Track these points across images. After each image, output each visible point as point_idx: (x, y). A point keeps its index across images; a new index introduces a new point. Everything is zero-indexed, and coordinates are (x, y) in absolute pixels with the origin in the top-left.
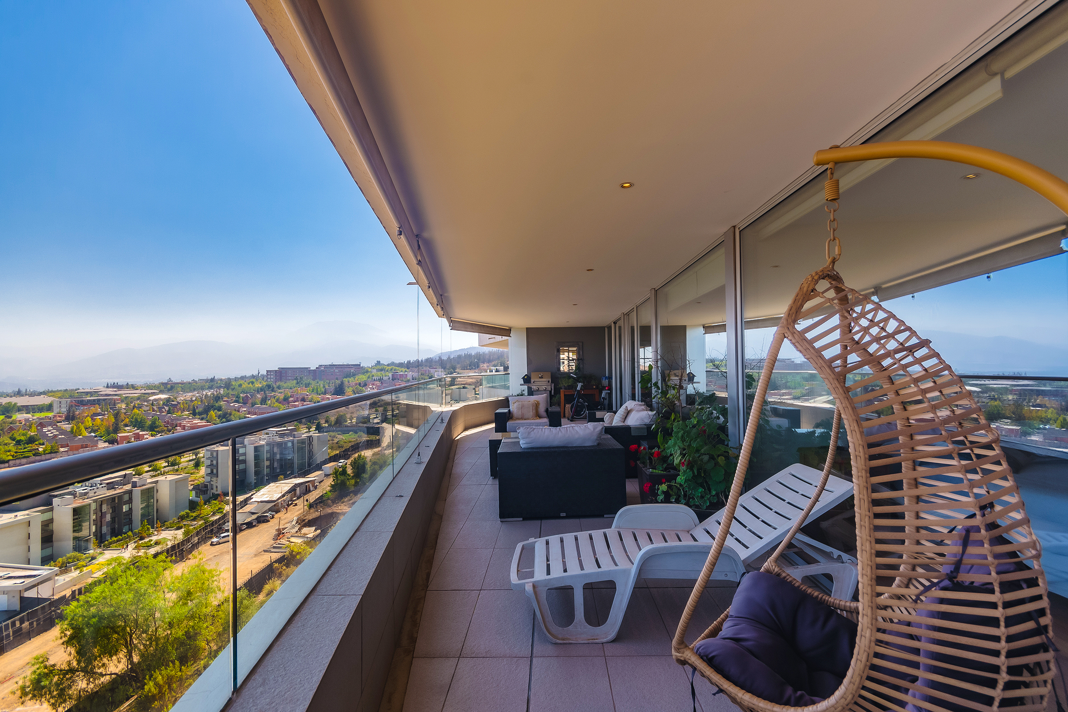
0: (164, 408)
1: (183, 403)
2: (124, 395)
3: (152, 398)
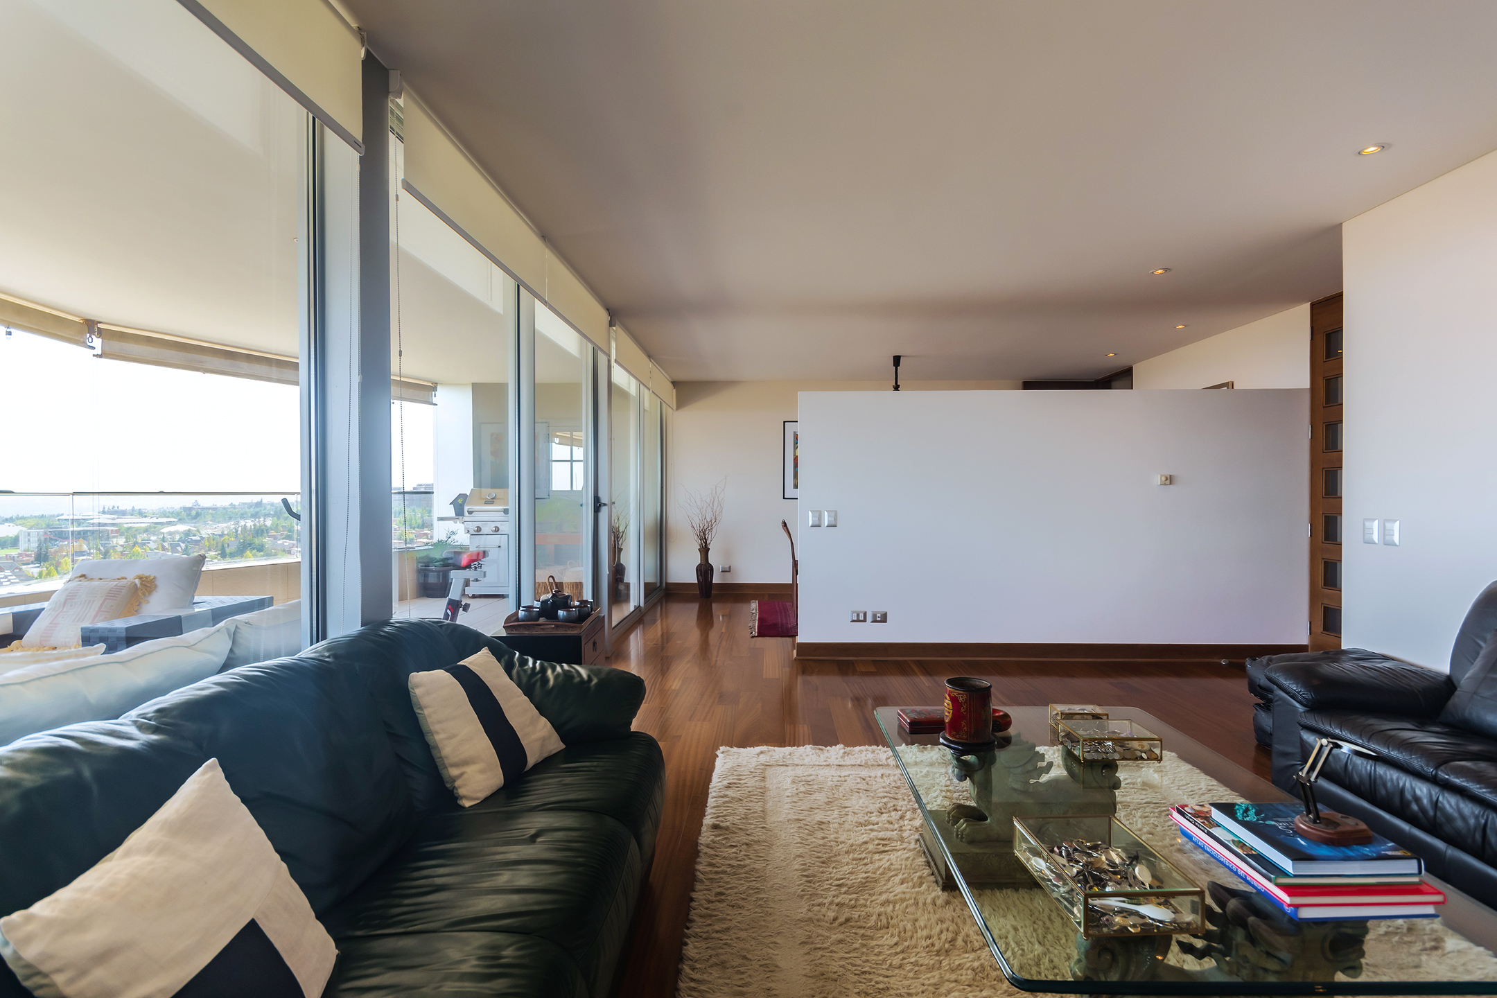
0: (179, 545)
1: (209, 538)
2: (126, 526)
3: (165, 530)
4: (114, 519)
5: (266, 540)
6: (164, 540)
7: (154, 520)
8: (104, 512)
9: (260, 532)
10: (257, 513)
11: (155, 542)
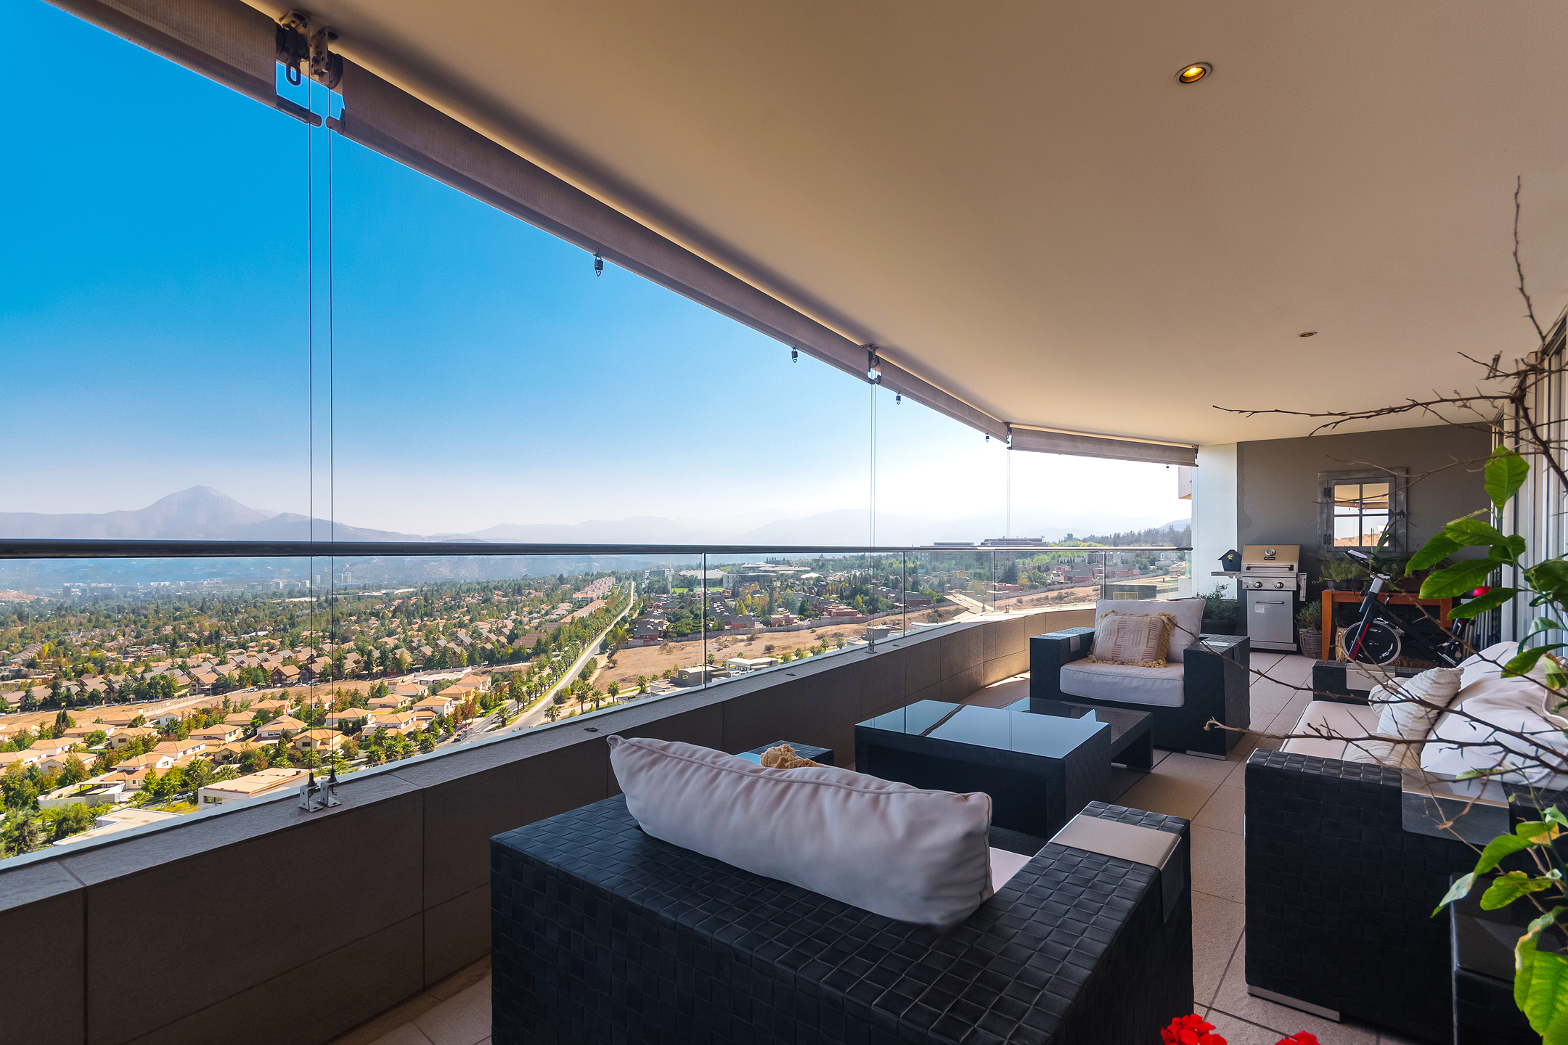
0: (814, 589)
1: (832, 584)
2: (780, 572)
3: (804, 576)
4: (773, 567)
5: (870, 586)
6: (804, 584)
7: (797, 569)
8: (767, 562)
9: (866, 580)
10: (862, 564)
11: (799, 585)
